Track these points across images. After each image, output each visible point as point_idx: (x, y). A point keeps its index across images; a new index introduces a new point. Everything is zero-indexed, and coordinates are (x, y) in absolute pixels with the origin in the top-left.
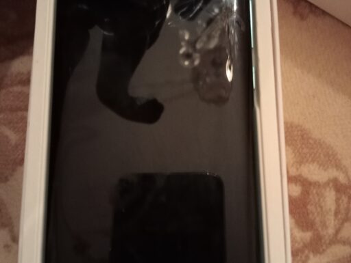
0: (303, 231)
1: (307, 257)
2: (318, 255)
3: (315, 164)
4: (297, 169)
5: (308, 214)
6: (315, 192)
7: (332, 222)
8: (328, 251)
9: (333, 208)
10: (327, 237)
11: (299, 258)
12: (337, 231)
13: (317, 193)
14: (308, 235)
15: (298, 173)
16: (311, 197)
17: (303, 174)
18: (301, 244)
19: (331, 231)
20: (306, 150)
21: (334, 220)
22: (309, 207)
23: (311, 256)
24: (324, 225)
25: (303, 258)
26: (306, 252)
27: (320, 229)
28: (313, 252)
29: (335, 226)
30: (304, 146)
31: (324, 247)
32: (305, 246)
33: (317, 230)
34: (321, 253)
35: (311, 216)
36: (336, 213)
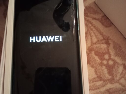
0: (109, 75)
1: (108, 83)
2: (111, 84)
3: (120, 57)
4: (114, 57)
5: (112, 71)
6: (117, 65)
7: (119, 76)
8: (114, 84)
9: (121, 72)
10: (115, 80)
11: (105, 82)
12: (119, 79)
13: (117, 66)
14: (110, 77)
15: (114, 58)
16: (115, 66)
17: (115, 59)
18: (107, 79)
19: (118, 79)
20: (119, 53)
21: (120, 76)
22: (113, 69)
23: (109, 83)
24: (116, 76)
25: (106, 83)
26: (108, 82)
27: (114, 77)
28: (110, 82)
29: (119, 77)
30: (119, 51)
31: (114, 82)
32: (108, 80)
33: (113, 77)
34: (112, 84)
35: (113, 72)
36: (121, 74)
